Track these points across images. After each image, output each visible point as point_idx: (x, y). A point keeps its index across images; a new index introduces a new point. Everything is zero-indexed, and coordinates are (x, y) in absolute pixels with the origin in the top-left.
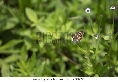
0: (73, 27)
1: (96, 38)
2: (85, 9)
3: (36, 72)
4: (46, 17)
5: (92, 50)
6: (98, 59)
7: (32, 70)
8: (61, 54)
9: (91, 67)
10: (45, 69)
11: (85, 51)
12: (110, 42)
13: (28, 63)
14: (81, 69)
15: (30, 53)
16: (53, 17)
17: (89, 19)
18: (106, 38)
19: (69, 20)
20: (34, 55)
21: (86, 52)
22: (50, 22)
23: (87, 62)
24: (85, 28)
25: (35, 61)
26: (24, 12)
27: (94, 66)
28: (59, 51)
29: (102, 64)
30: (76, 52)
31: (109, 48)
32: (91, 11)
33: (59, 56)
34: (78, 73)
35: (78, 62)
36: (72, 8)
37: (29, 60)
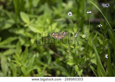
0: (57, 27)
1: (76, 36)
2: (67, 13)
3: (28, 63)
4: (36, 19)
5: (73, 45)
6: (77, 52)
7: (25, 61)
8: (48, 49)
9: (72, 59)
10: (35, 61)
11: (67, 47)
12: (87, 40)
13: (22, 56)
14: (64, 61)
15: (23, 48)
16: (42, 19)
17: (71, 21)
18: (84, 36)
19: (55, 22)
20: (27, 50)
22: (39, 23)
23: (69, 55)
24: (67, 28)
25: (28, 54)
26: (19, 15)
27: (74, 59)
29: (80, 57)
30: (60, 47)
31: (86, 44)
32: (72, 14)
33: (46, 50)
34: (61, 64)
35: (62, 55)
36: (57, 12)
37: (23, 53)
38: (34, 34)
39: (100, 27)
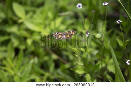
0: (63, 23)
1: (87, 36)
2: (76, 4)
3: (24, 71)
4: (34, 12)
5: (83, 48)
6: (89, 57)
7: (19, 69)
8: (50, 51)
9: (82, 66)
10: (33, 68)
11: (76, 49)
12: (102, 40)
13: (15, 61)
14: (72, 68)
15: (17, 51)
16: (42, 13)
17: (81, 15)
18: (98, 36)
19: (59, 16)
20: (21, 53)
22: (38, 18)
23: (78, 61)
24: (76, 25)
27: (85, 65)
29: (94, 63)
30: (66, 50)
31: (101, 46)
32: (82, 6)
33: (48, 54)
34: (68, 72)
35: (68, 60)
37: (16, 58)
38: (31, 32)
39: (118, 23)
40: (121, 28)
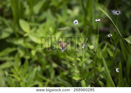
1: (83, 47)
2: (73, 21)
3: (28, 77)
4: (37, 28)
5: (79, 58)
6: (84, 65)
7: (25, 76)
8: (51, 61)
9: (78, 73)
10: (36, 75)
12: (95, 51)
13: (21, 69)
14: (69, 75)
15: (23, 60)
16: (44, 28)
17: (77, 30)
18: (92, 47)
19: (59, 31)
20: (26, 62)
21: (74, 60)
22: (41, 32)
23: (75, 69)
25: (28, 67)
27: (80, 73)
28: (50, 59)
29: (88, 71)
30: (64, 60)
31: (94, 56)
32: (78, 22)
33: (49, 63)
34: (66, 78)
35: (66, 68)
36: (61, 19)
37: (22, 67)
38: (35, 45)
39: (109, 36)
40: (111, 41)
